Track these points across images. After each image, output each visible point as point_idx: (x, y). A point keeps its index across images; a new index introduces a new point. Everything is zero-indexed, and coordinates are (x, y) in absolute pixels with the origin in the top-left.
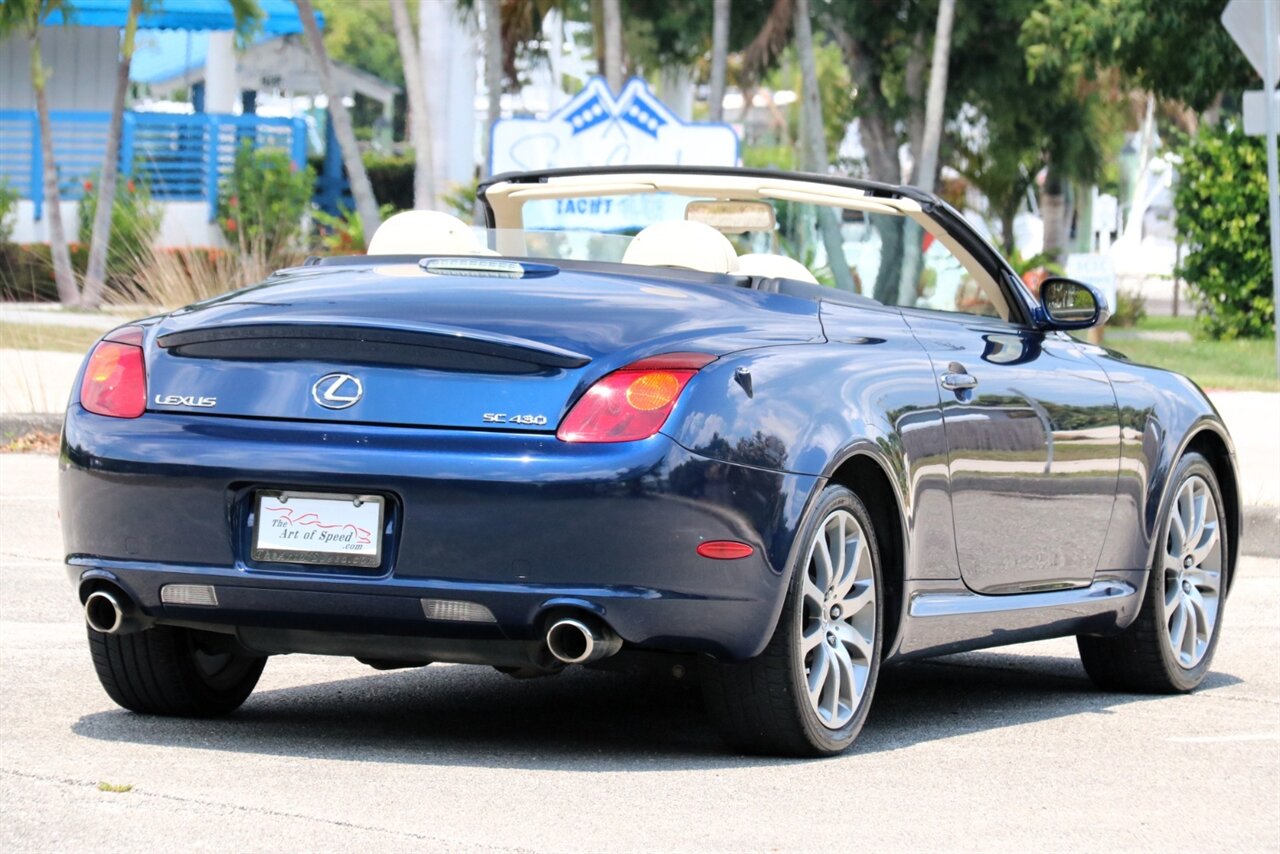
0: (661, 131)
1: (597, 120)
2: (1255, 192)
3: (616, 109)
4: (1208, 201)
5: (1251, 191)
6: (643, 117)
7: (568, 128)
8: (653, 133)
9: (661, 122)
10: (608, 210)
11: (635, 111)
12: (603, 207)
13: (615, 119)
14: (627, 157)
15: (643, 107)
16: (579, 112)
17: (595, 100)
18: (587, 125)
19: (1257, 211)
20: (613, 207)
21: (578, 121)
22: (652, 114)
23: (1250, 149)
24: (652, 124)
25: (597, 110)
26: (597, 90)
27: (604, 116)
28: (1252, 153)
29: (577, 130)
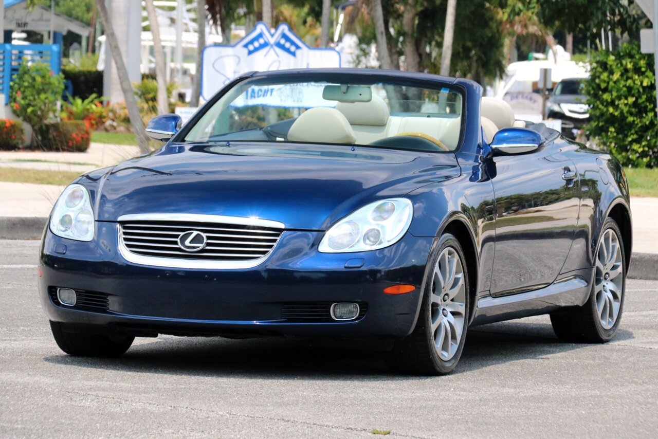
0: (298, 52)
1: (262, 46)
2: (632, 85)
3: (272, 41)
4: (605, 90)
5: (630, 84)
6: (288, 45)
7: (245, 51)
8: (294, 54)
9: (298, 47)
10: (271, 95)
11: (283, 41)
12: (269, 93)
13: (272, 46)
14: (279, 66)
15: (287, 39)
16: (251, 42)
17: (260, 35)
18: (256, 49)
19: (633, 96)
20: (274, 93)
21: (251, 47)
22: (293, 43)
23: (629, 60)
24: (293, 49)
25: (262, 41)
26: (261, 29)
27: (266, 44)
28: (630, 62)
29: (250, 53)
